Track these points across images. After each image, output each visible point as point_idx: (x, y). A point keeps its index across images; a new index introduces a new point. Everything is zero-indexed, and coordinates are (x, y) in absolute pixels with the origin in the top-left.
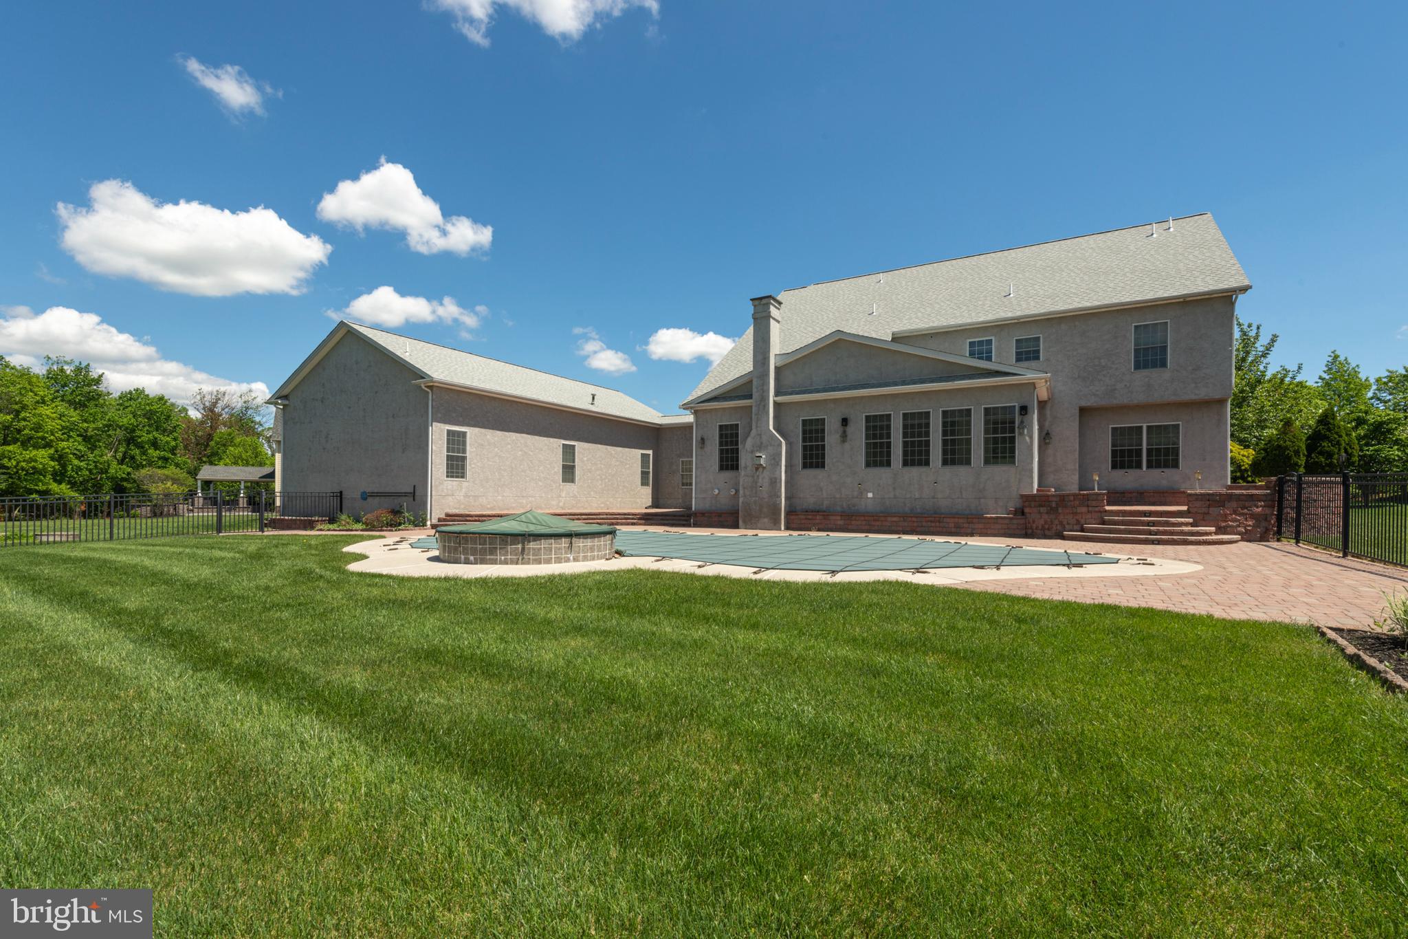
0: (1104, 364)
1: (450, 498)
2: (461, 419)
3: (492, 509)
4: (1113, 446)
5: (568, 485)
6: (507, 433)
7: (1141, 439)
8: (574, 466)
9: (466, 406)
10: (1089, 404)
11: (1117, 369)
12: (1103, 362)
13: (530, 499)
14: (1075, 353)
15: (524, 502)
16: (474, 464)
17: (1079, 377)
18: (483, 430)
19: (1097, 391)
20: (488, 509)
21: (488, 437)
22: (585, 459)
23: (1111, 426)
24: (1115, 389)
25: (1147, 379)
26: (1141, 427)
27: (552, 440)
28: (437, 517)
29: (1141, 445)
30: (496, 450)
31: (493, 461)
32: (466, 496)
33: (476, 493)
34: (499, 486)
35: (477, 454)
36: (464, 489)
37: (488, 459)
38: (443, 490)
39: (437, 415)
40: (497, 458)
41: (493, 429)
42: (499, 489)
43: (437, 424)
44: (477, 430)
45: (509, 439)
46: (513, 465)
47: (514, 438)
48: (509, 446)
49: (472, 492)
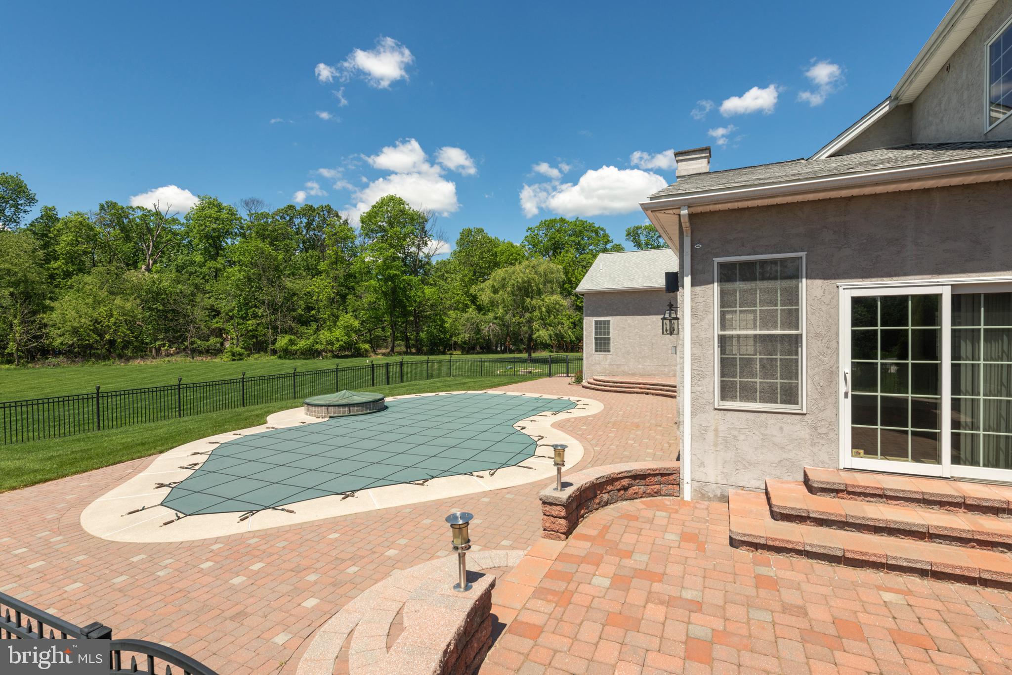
1: (598, 366)
2: (605, 312)
6: (647, 317)
9: (610, 302)
15: (666, 370)
16: (617, 342)
18: (624, 317)
20: (630, 374)
21: (629, 321)
28: (588, 378)
30: (636, 330)
31: (634, 339)
32: (610, 365)
33: (619, 363)
34: (640, 357)
35: (619, 335)
36: (608, 361)
37: (629, 337)
38: (592, 361)
39: (589, 312)
40: (637, 337)
41: (633, 315)
42: (640, 359)
43: (589, 318)
44: (619, 317)
45: (649, 321)
46: (654, 341)
47: (654, 319)
48: (649, 326)
49: (615, 363)
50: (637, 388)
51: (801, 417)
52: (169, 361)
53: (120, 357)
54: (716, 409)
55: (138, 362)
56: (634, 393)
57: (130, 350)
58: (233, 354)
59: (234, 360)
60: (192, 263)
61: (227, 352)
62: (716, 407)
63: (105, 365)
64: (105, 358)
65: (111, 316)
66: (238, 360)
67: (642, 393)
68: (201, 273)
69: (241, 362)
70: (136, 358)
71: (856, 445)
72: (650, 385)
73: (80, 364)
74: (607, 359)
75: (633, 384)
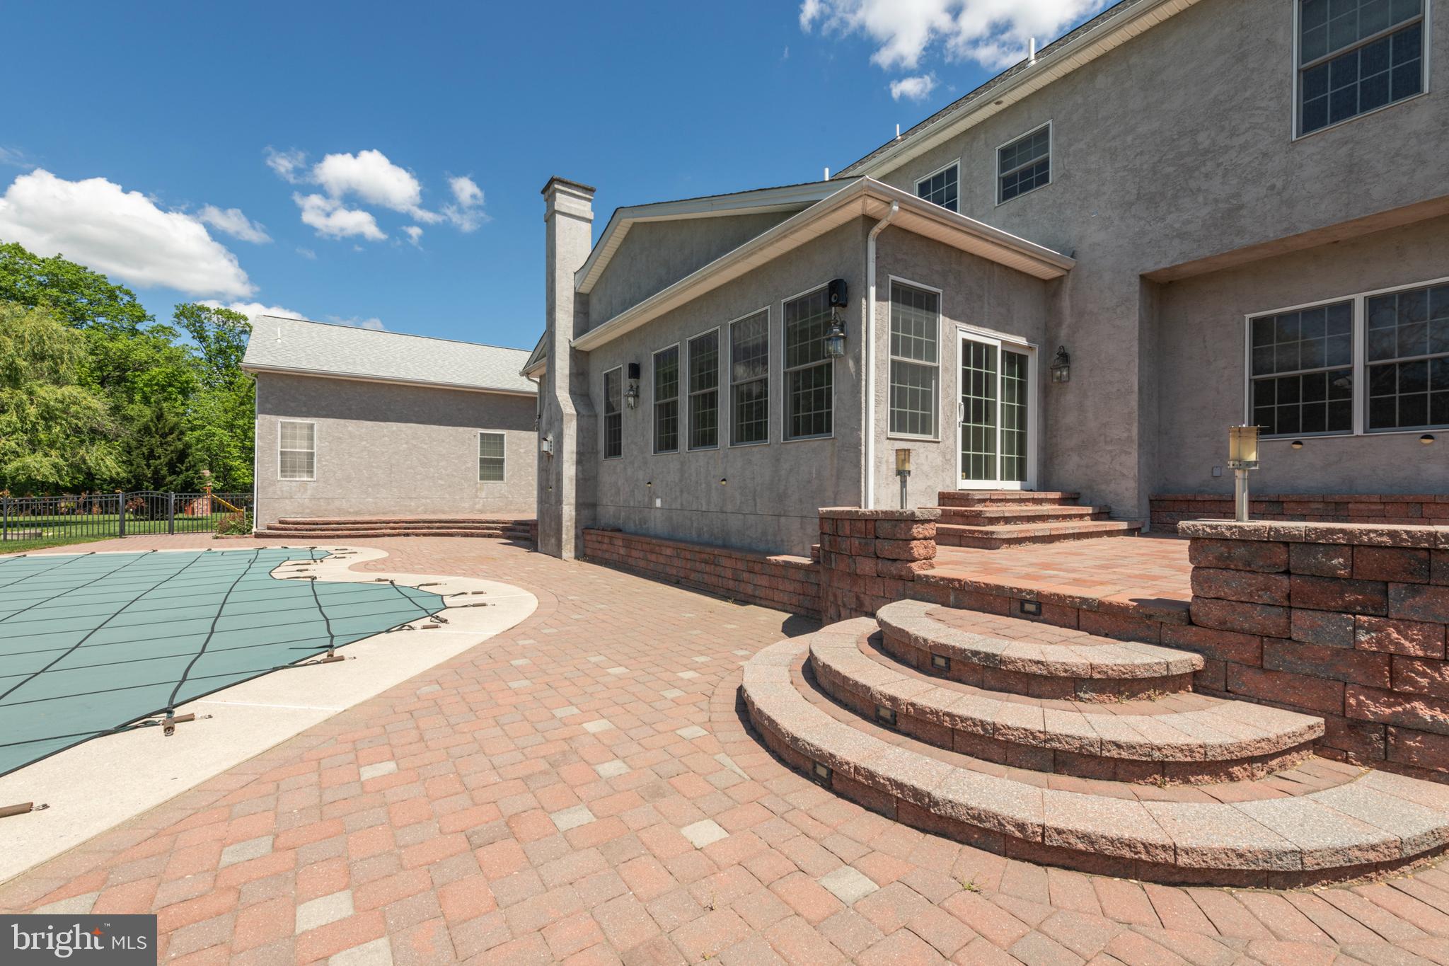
0: (1207, 143)
1: (287, 501)
2: (304, 409)
3: (357, 513)
4: (1256, 369)
5: (492, 484)
6: (382, 423)
7: (1349, 341)
8: (503, 461)
9: (313, 394)
10: (1165, 264)
11: (1243, 147)
12: (1204, 139)
13: (424, 500)
14: (1129, 139)
15: (413, 504)
16: (327, 461)
17: (1139, 197)
18: (342, 421)
19: (1188, 222)
20: (350, 513)
21: (350, 428)
22: (522, 451)
23: (1248, 316)
24: (1241, 207)
25: (1344, 150)
26: (1349, 305)
27: (461, 429)
28: (266, 523)
29: (1348, 358)
30: (364, 443)
31: (359, 457)
32: (313, 498)
33: (330, 495)
34: (369, 486)
35: (331, 449)
36: (309, 492)
37: (350, 455)
38: (275, 492)
39: (269, 406)
40: (365, 453)
41: (358, 418)
42: (370, 489)
43: (268, 417)
44: (330, 421)
45: (385, 430)
46: (393, 462)
47: (394, 428)
48: (386, 439)
49: (323, 496)
50: (386, 528)
51: (936, 445)
54: (888, 438)
56: (384, 535)
62: (889, 436)
67: (399, 535)
71: (965, 469)
72: (406, 522)
74: (306, 490)
75: (376, 523)
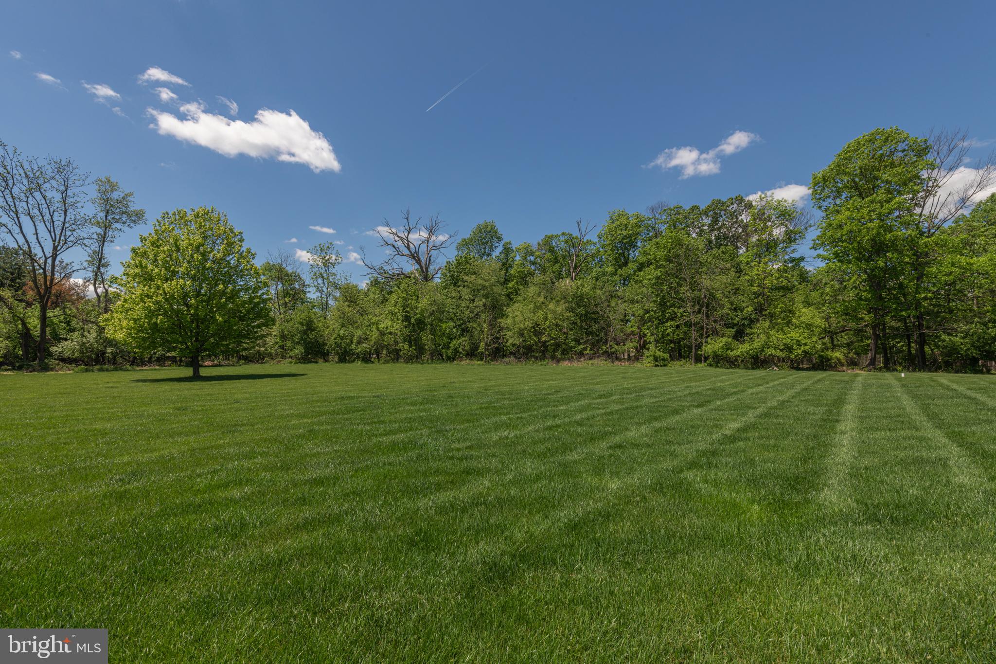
52: (592, 364)
53: (553, 358)
55: (566, 363)
57: (560, 353)
58: (656, 359)
59: (657, 366)
60: (604, 274)
61: (647, 357)
63: (541, 365)
64: (543, 358)
65: (546, 319)
66: (661, 366)
68: (613, 281)
69: (665, 368)
70: (563, 359)
73: (524, 363)
